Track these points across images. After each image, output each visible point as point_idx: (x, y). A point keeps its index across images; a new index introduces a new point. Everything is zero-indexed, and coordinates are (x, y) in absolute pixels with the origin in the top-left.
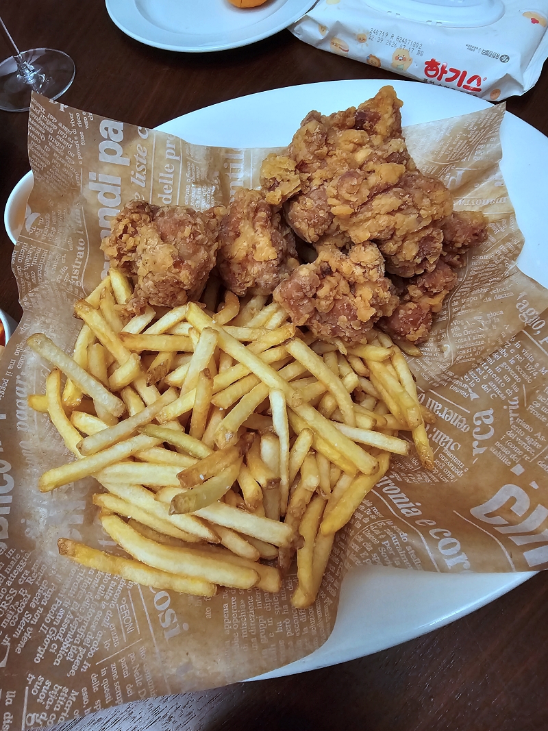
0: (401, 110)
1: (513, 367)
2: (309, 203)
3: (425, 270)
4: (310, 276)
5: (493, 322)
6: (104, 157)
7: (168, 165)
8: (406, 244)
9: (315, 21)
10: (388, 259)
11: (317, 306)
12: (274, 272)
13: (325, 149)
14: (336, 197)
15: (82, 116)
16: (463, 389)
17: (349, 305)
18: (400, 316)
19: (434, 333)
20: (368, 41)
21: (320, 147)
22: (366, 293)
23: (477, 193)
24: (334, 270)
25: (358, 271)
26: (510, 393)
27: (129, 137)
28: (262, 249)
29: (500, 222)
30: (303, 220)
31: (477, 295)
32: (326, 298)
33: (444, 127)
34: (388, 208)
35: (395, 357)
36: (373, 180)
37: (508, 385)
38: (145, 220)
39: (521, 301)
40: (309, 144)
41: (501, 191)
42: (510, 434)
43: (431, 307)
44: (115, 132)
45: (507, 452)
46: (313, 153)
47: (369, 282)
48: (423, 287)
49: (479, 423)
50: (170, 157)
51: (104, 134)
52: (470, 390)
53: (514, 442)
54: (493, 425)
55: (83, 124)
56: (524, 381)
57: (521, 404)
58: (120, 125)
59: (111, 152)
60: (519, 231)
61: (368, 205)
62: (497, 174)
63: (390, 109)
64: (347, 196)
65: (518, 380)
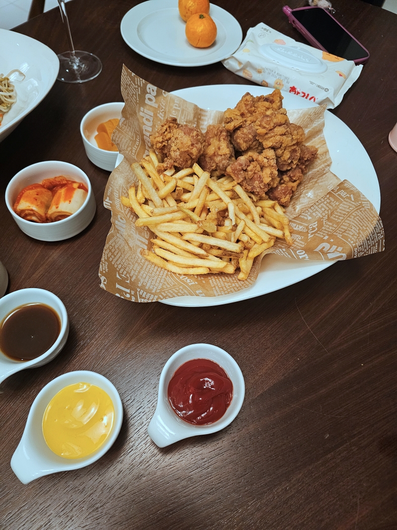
0: (283, 100)
1: (326, 205)
2: (245, 131)
3: (292, 168)
4: (245, 160)
5: (318, 195)
6: (147, 101)
7: (174, 112)
8: (285, 152)
9: (236, 59)
10: (278, 157)
11: (246, 176)
12: (228, 159)
13: (253, 108)
14: (260, 126)
15: (140, 80)
16: (305, 216)
17: (260, 176)
18: (279, 190)
19: (292, 203)
20: (263, 73)
21: (251, 107)
22: (267, 171)
23: (313, 142)
24: (255, 160)
25: (266, 160)
26: (324, 214)
27: (158, 95)
28: (223, 149)
29: (323, 154)
30: (242, 138)
31: (312, 182)
32: (251, 171)
33: (300, 112)
34: (280, 133)
35: (276, 206)
36: (275, 120)
37: (324, 212)
38: (175, 127)
39: (329, 185)
40: (246, 105)
41: (324, 142)
42: (323, 228)
43: (292, 187)
44: (153, 91)
45: (322, 233)
46: (248, 110)
47: (270, 166)
48: (290, 177)
49: (311, 227)
50: (176, 108)
51: (148, 91)
52: (308, 216)
53: (325, 230)
54: (317, 227)
55: (140, 84)
56: (330, 209)
57: (328, 217)
58: (155, 88)
59: (150, 99)
60: (330, 158)
61: (273, 130)
62: (322, 134)
63: (279, 98)
64: (265, 125)
65: (327, 209)
